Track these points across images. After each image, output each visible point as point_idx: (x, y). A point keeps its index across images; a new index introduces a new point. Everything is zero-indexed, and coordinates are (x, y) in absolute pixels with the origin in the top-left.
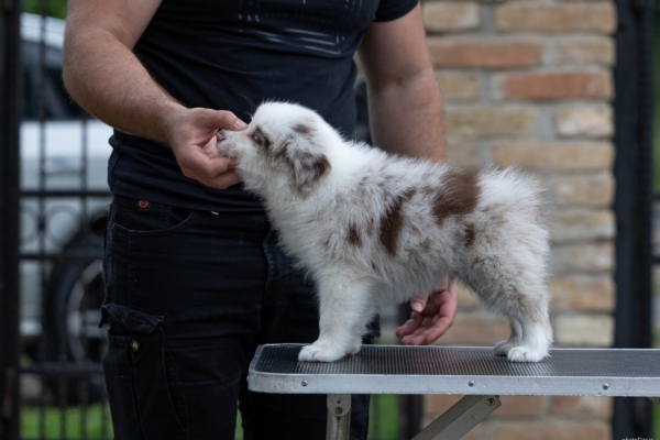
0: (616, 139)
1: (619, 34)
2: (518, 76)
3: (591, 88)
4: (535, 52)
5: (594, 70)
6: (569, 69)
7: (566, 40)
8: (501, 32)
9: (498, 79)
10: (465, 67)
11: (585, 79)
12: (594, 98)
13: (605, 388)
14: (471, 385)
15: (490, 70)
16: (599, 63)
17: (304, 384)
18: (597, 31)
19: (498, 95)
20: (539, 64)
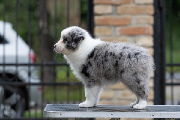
0: (154, 47)
1: (155, 15)
2: (124, 28)
3: (147, 32)
4: (129, 21)
5: (147, 26)
6: (140, 26)
7: (139, 17)
8: (119, 14)
9: (118, 29)
10: (108, 25)
11: (145, 29)
12: (147, 35)
13: (153, 115)
14: (112, 115)
15: (116, 26)
16: (149, 24)
17: (61, 115)
18: (148, 14)
19: (118, 34)
20: (130, 24)
